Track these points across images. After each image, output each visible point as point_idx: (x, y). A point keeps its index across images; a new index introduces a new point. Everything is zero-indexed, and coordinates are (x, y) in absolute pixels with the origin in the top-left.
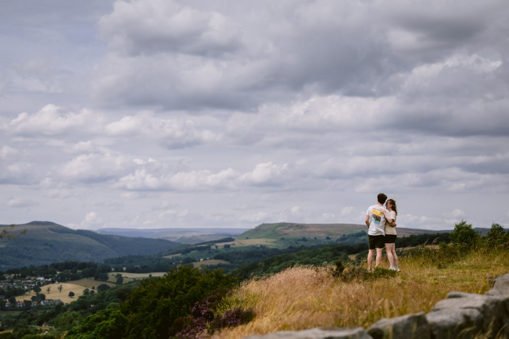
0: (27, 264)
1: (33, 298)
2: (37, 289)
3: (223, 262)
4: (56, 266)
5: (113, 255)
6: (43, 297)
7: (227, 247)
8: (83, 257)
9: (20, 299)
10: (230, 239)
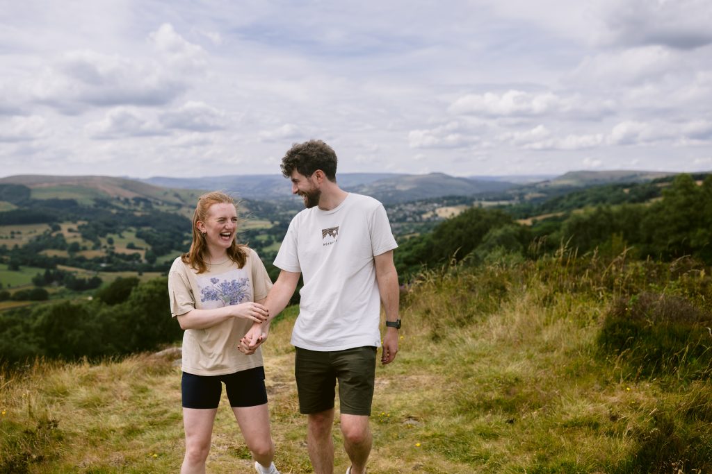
0: (428, 196)
1: (432, 216)
2: (434, 211)
3: (543, 195)
4: (444, 198)
5: (478, 191)
6: (437, 215)
7: (546, 186)
8: (460, 193)
9: (425, 216)
10: (548, 181)
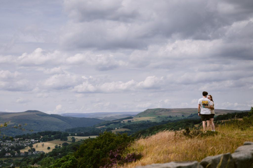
0: (26, 132)
1: (29, 151)
2: (31, 146)
3: (127, 130)
4: (41, 134)
5: (70, 127)
6: (34, 150)
7: (129, 121)
8: (54, 129)
9: (22, 151)
10: (131, 118)
